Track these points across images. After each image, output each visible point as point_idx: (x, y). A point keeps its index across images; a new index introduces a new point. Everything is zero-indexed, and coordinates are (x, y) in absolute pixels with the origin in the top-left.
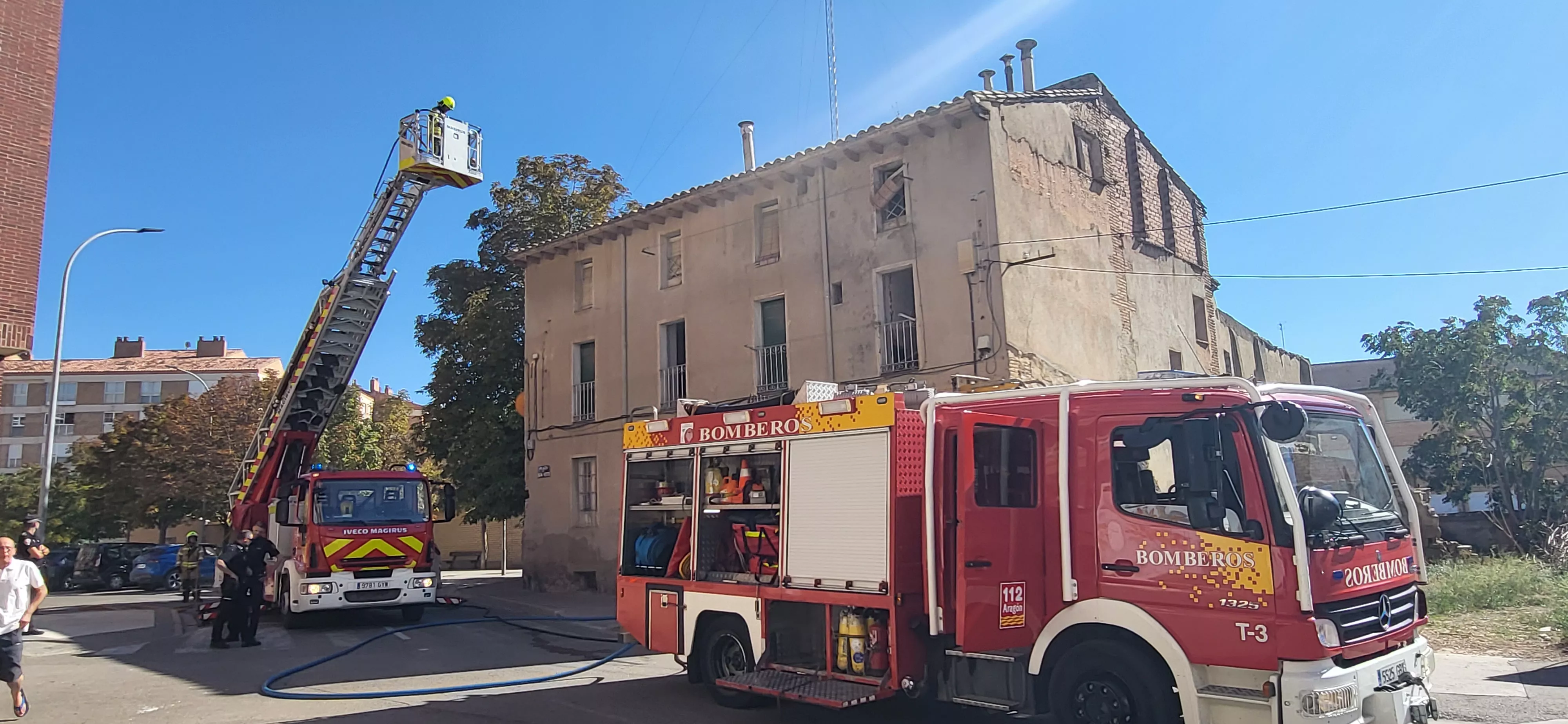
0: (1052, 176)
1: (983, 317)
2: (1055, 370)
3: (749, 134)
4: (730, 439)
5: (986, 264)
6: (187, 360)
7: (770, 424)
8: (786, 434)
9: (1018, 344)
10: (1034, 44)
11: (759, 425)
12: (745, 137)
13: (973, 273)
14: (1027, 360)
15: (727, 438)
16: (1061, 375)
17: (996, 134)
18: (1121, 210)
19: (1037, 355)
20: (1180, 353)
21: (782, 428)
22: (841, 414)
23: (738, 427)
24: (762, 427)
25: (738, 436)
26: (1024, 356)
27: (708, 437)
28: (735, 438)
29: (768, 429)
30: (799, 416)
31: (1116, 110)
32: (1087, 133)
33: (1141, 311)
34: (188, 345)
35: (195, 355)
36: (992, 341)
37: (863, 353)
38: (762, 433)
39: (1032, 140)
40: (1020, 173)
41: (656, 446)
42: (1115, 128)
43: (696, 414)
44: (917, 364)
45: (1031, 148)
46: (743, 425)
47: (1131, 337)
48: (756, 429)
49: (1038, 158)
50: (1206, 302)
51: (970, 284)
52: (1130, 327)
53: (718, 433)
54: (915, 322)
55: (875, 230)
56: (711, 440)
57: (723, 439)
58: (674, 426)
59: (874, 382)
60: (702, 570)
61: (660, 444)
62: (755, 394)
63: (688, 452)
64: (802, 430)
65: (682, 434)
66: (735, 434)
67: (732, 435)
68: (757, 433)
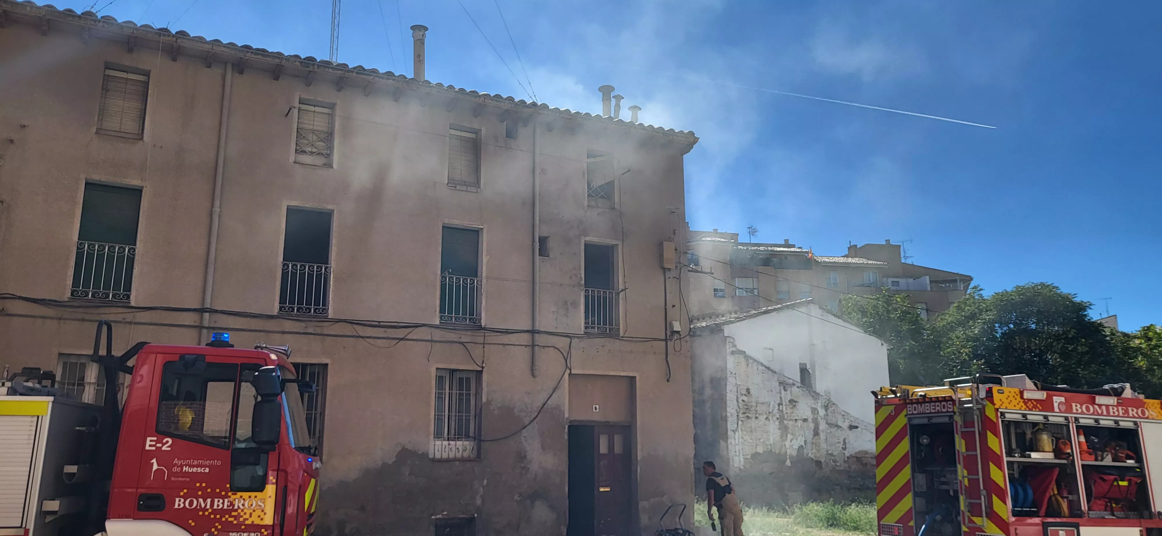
1: (674, 306)
4: (1098, 415)
5: (679, 265)
7: (1128, 409)
8: (1140, 417)
11: (1120, 408)
13: (670, 269)
15: (1095, 413)
21: (1137, 413)
23: (1104, 408)
24: (1122, 410)
25: (1105, 413)
27: (1079, 410)
28: (1102, 415)
29: (1127, 412)
30: (1147, 407)
36: (681, 326)
38: (1123, 414)
44: (618, 330)
46: (1107, 406)
48: (1117, 411)
51: (665, 277)
53: (1088, 409)
54: (618, 294)
56: (1082, 413)
59: (578, 338)
60: (1090, 509)
61: (1034, 410)
62: (437, 322)
63: (1061, 420)
64: (1150, 417)
65: (1056, 405)
66: (1102, 412)
67: (1100, 412)
68: (1119, 413)
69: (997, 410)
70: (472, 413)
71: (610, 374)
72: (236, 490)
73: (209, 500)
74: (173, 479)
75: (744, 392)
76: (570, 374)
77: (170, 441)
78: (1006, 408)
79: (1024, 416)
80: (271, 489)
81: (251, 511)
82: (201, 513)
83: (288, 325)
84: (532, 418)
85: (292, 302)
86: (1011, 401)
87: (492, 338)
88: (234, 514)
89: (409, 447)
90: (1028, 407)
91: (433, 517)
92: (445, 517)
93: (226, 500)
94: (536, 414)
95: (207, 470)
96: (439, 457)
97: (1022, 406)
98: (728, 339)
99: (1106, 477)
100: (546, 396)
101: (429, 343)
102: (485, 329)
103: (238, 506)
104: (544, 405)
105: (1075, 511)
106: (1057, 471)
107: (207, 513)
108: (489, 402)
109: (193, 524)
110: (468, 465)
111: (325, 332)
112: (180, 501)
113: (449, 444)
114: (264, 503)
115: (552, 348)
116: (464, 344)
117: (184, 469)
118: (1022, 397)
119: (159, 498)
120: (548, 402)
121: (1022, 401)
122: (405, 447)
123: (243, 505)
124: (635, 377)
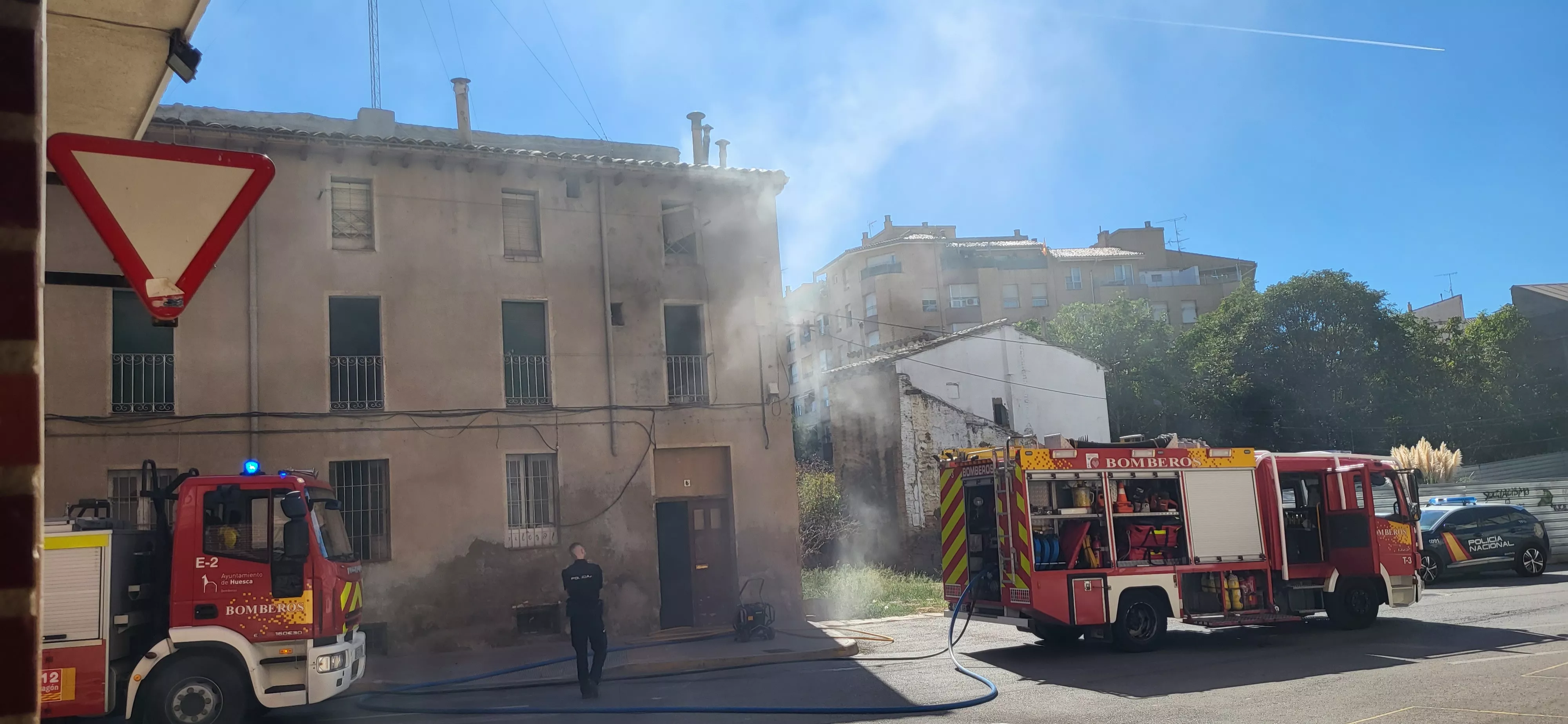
1: (771, 366)
4: (1135, 467)
7: (1168, 460)
8: (1181, 467)
11: (1160, 460)
15: (1132, 466)
21: (1179, 463)
22: (1221, 457)
23: (1142, 460)
24: (1162, 461)
25: (1142, 465)
27: (1114, 465)
28: (1139, 467)
29: (1168, 462)
30: (1190, 456)
36: (783, 387)
37: (648, 380)
38: (1163, 465)
41: (1059, 468)
44: (707, 398)
46: (1145, 459)
48: (1157, 462)
51: (761, 337)
53: (1124, 463)
54: (704, 359)
55: (663, 261)
56: (1117, 467)
57: (1129, 467)
58: (1079, 454)
59: (661, 410)
60: (1118, 560)
61: (1064, 468)
62: (504, 406)
63: (1095, 475)
64: (1194, 465)
65: (1088, 462)
66: (1140, 464)
67: (1137, 465)
68: (1158, 465)
69: (1024, 471)
70: (551, 497)
71: (701, 446)
72: (277, 596)
73: (255, 607)
74: (222, 591)
75: (923, 438)
76: (655, 450)
77: (216, 559)
78: (1034, 469)
79: (1053, 475)
80: (308, 594)
81: (293, 613)
82: (249, 618)
83: (343, 422)
84: (615, 499)
85: (344, 398)
86: (1039, 462)
87: (563, 418)
88: (277, 616)
89: (483, 538)
90: (1057, 466)
91: (514, 607)
92: (526, 606)
93: (270, 606)
94: (620, 494)
95: (251, 582)
96: (517, 546)
97: (1051, 466)
98: (901, 376)
99: (1141, 528)
100: (630, 474)
101: (496, 430)
102: (557, 409)
103: (281, 610)
104: (628, 484)
105: (1105, 562)
106: (1088, 525)
107: (254, 618)
108: (566, 486)
109: (243, 627)
110: (548, 552)
111: (382, 427)
112: (230, 609)
113: (527, 532)
114: (303, 606)
115: (633, 424)
116: (535, 427)
117: (231, 582)
118: (1051, 457)
119: (212, 607)
120: (632, 481)
121: (1051, 461)
122: (479, 538)
123: (285, 609)
124: (729, 447)
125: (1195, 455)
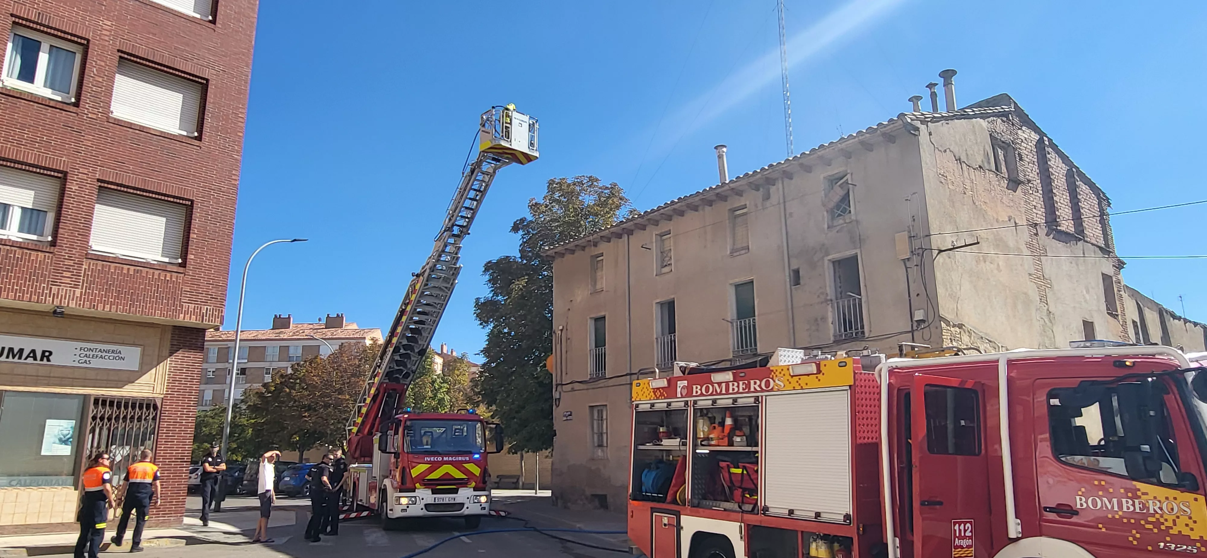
0: (974, 178)
1: (918, 295)
2: (982, 338)
3: (723, 155)
4: (717, 394)
5: (920, 251)
6: (319, 331)
7: (749, 383)
8: (762, 390)
9: (949, 317)
10: (954, 72)
11: (741, 383)
12: (720, 157)
13: (908, 259)
14: (957, 329)
15: (714, 393)
16: (987, 341)
17: (925, 147)
18: (1034, 203)
19: (966, 325)
20: (1092, 323)
21: (760, 386)
22: (808, 375)
23: (724, 385)
24: (743, 385)
25: (724, 392)
26: (954, 326)
27: (699, 392)
28: (721, 394)
29: (748, 386)
30: (773, 376)
31: (1027, 122)
32: (1003, 142)
33: (1056, 287)
34: (320, 320)
35: (324, 327)
36: (927, 314)
37: (818, 324)
38: (743, 389)
39: (956, 150)
40: (946, 177)
41: (658, 399)
42: (1027, 137)
43: (688, 374)
44: (863, 333)
45: (955, 156)
46: (727, 383)
47: (1048, 310)
48: (738, 386)
49: (961, 164)
50: (1114, 279)
51: (906, 268)
52: (1047, 301)
53: (707, 389)
54: (860, 299)
55: (826, 226)
56: (702, 395)
57: (711, 395)
58: (672, 383)
59: (828, 347)
60: (694, 499)
61: (661, 397)
62: (731, 357)
63: (681, 405)
64: (775, 388)
65: (679, 390)
66: (721, 390)
67: (719, 391)
68: (739, 389)
79: (653, 405)
90: (655, 396)
97: (651, 396)
102: (759, 355)
121: (652, 391)
125: (779, 375)
